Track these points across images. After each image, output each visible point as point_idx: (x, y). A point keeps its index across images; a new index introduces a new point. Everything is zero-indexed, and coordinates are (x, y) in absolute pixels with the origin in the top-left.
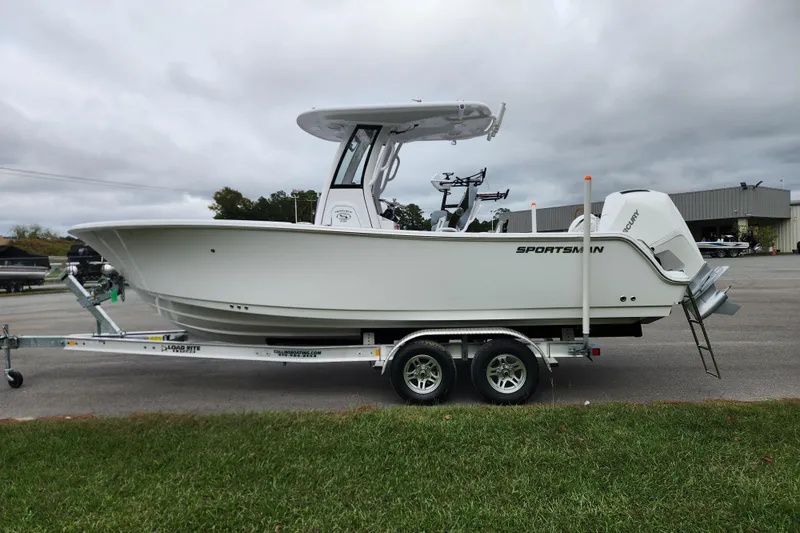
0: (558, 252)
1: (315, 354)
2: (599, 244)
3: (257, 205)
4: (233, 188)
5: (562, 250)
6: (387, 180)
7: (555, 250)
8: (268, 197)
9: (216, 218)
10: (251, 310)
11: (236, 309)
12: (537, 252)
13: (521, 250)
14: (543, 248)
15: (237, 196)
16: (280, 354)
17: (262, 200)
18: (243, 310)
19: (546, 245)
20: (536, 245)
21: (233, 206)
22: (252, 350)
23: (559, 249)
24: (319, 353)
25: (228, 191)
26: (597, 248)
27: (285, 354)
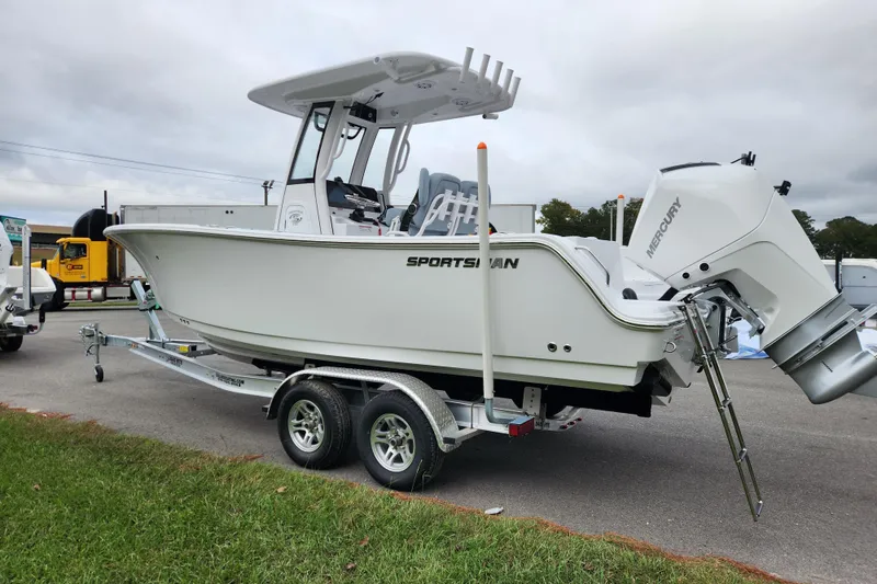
0: (457, 266)
1: (240, 383)
2: (512, 255)
3: (587, 217)
4: (561, 199)
5: (462, 263)
6: (397, 172)
7: (454, 263)
8: (598, 208)
9: (543, 232)
10: (191, 325)
11: (183, 323)
12: (431, 265)
13: (412, 262)
14: (439, 259)
15: (566, 207)
16: (219, 378)
17: (593, 211)
19: (442, 255)
20: (430, 254)
21: (561, 219)
23: (458, 260)
24: (243, 382)
25: (555, 202)
26: (508, 261)
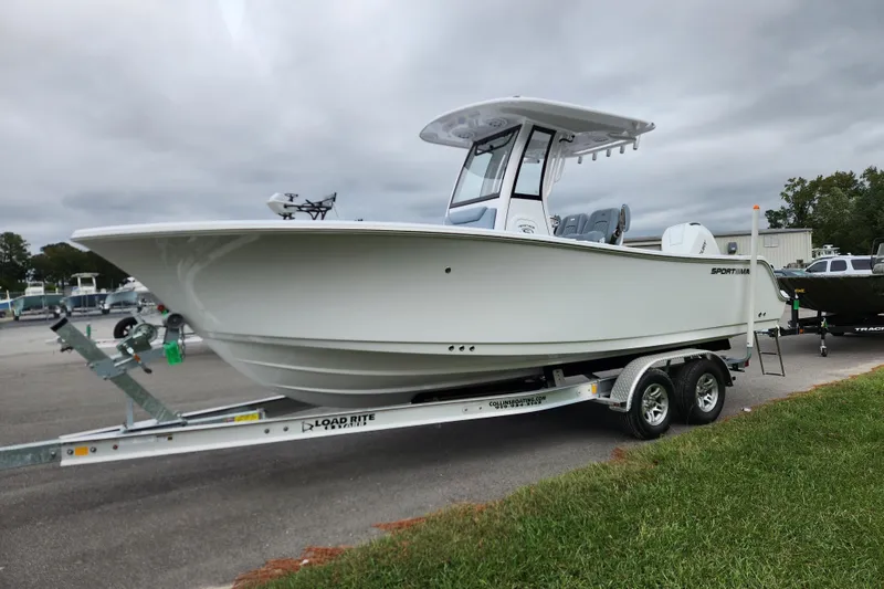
0: (733, 274)
1: (540, 400)
5: (735, 272)
10: (478, 351)
11: (456, 351)
12: (722, 273)
13: (714, 271)
14: (725, 270)
16: (497, 405)
18: (466, 352)
19: (726, 266)
20: (722, 267)
22: (462, 407)
24: (544, 398)
27: (505, 404)
